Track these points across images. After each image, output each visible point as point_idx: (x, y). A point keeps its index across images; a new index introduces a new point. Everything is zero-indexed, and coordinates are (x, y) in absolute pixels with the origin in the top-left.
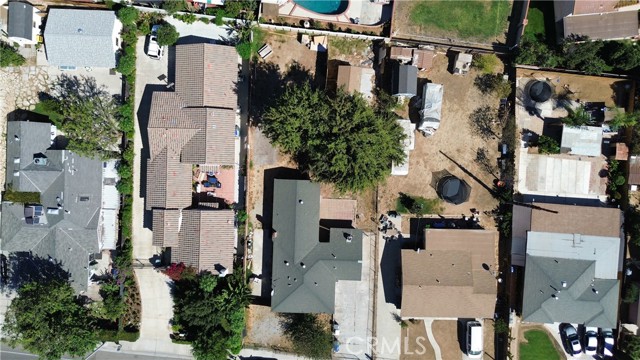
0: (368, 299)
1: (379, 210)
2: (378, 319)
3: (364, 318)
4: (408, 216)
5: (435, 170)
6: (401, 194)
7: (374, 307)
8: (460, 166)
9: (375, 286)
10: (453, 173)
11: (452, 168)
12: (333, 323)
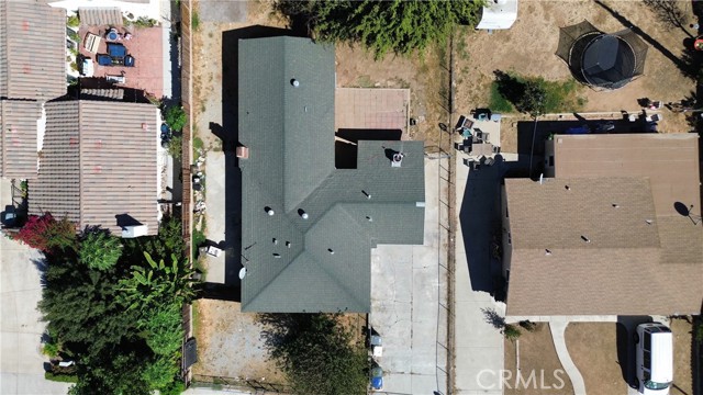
0: (436, 284)
1: (455, 107)
2: (458, 321)
3: (430, 323)
4: (515, 117)
5: (567, 23)
6: (498, 73)
7: (449, 300)
8: (616, 15)
9: (451, 259)
10: (601, 28)
11: (600, 19)
12: (368, 332)
